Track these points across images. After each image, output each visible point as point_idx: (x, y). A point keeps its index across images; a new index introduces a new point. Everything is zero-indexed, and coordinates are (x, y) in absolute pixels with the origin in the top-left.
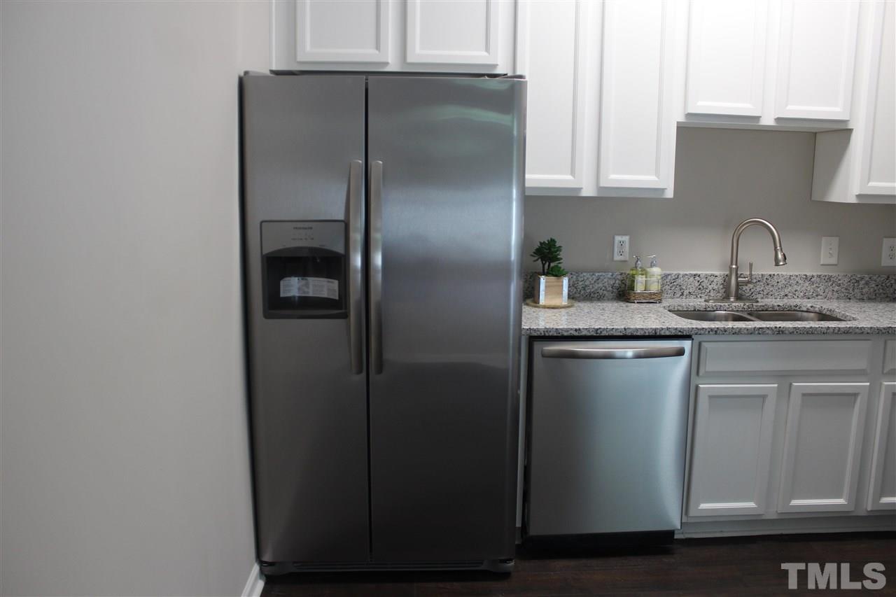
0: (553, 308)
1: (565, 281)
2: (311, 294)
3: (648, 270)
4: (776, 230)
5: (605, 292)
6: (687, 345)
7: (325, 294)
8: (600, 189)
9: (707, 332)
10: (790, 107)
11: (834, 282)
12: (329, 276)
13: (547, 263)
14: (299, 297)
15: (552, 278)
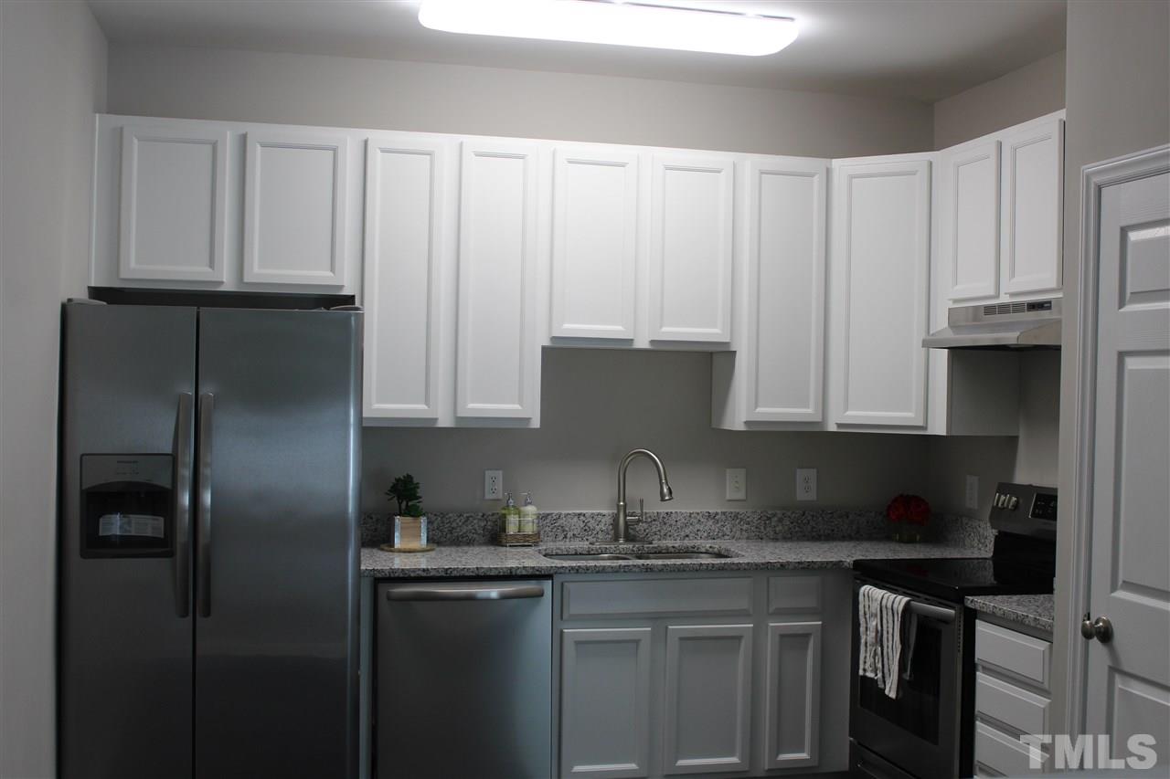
0: (410, 552)
1: (423, 520)
2: (133, 534)
3: (522, 509)
4: (660, 461)
5: (475, 536)
6: (547, 585)
7: (149, 533)
8: (459, 419)
9: (567, 571)
10: (665, 329)
11: (741, 520)
12: (155, 512)
13: (404, 503)
14: (121, 536)
15: (409, 519)
